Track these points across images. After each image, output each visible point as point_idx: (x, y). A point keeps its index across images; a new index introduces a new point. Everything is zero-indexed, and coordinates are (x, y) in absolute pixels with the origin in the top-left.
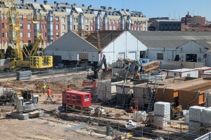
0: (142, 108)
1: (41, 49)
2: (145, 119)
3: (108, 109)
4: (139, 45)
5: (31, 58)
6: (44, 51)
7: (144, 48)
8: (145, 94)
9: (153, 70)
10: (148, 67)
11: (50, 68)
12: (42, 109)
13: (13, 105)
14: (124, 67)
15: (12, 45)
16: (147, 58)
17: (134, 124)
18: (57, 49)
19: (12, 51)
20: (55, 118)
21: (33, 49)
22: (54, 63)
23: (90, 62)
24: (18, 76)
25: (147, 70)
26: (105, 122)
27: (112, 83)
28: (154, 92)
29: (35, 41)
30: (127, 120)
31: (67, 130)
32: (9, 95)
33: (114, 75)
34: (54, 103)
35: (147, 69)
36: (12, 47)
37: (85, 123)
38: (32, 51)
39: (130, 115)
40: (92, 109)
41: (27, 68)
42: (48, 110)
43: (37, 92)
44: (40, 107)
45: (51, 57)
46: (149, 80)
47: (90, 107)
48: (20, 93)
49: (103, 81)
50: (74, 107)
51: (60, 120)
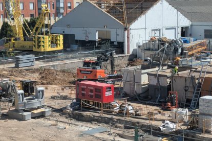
0: (182, 104)
1: (47, 26)
2: (187, 119)
3: (137, 106)
4: (179, 18)
5: (35, 37)
6: (51, 28)
7: (186, 22)
8: (188, 85)
9: (199, 52)
10: (191, 48)
11: (60, 51)
12: (49, 107)
13: (11, 101)
14: (159, 49)
15: (8, 21)
16: (191, 35)
17: (171, 125)
18: (68, 26)
19: (9, 29)
20: (67, 118)
21: (36, 26)
22: (64, 44)
23: (113, 42)
24: (17, 62)
25: (190, 53)
26: (133, 124)
27: (143, 71)
28: (199, 83)
29: (39, 14)
30: (163, 121)
31: (82, 135)
32: (5, 88)
33: (146, 60)
34: (65, 98)
35: (190, 51)
36: (9, 23)
37: (106, 125)
38: (35, 28)
39: (167, 113)
40: (116, 106)
41: (30, 51)
42: (56, 107)
43: (43, 84)
44: (46, 104)
45: (61, 36)
46: (193, 67)
47: (113, 103)
48: (19, 85)
49: (131, 68)
50: (91, 103)
51: (73, 121)
